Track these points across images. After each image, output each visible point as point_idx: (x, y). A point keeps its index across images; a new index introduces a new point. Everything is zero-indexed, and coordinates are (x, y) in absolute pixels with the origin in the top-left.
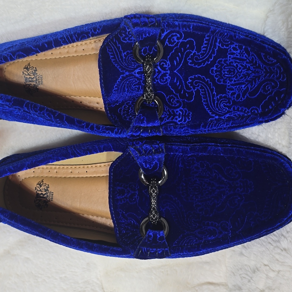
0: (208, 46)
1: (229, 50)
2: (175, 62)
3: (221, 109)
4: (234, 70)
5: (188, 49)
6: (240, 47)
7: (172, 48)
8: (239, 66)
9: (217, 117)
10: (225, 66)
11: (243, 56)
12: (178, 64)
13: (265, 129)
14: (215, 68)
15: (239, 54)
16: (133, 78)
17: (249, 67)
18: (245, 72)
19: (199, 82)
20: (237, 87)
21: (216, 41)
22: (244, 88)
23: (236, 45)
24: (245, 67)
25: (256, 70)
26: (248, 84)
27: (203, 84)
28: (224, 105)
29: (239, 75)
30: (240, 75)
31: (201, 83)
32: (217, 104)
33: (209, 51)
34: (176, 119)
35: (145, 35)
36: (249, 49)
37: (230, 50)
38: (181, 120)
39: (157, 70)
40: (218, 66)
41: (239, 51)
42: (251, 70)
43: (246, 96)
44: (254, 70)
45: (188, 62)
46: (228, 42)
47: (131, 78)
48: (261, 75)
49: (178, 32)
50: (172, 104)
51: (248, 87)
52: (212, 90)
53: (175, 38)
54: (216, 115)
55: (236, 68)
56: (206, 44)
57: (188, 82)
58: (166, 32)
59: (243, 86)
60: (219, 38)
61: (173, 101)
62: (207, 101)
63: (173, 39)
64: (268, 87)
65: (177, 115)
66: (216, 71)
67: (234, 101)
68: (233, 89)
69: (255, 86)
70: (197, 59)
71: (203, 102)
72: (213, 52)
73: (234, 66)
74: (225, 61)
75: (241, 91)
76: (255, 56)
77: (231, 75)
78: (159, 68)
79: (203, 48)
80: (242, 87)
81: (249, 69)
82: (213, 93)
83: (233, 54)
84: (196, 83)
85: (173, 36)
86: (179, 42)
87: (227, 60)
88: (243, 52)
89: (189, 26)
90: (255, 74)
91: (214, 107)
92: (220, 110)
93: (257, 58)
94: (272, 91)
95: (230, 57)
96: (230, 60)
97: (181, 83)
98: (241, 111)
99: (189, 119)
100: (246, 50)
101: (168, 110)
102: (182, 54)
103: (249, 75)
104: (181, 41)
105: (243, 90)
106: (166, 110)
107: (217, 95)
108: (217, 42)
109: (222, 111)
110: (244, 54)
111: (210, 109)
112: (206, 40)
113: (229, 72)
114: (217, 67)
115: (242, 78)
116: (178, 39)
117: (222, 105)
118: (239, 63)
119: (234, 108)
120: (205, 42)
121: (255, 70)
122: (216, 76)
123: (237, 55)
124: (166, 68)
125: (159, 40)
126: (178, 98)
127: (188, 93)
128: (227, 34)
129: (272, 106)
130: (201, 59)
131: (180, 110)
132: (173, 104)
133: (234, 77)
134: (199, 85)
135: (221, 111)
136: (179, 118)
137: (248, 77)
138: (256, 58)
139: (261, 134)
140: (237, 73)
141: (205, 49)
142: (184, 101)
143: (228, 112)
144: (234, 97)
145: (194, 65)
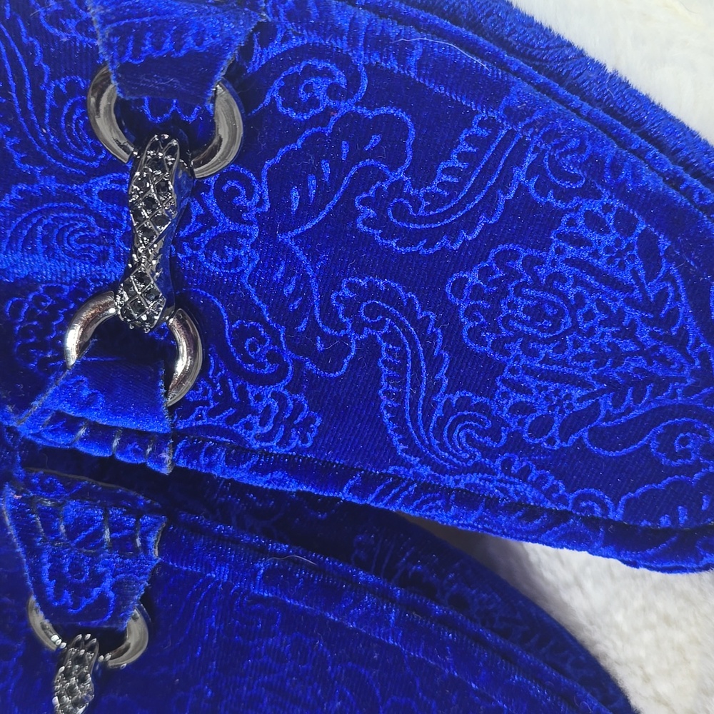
0: (471, 168)
1: (564, 220)
2: (295, 194)
3: (454, 447)
4: (561, 314)
5: (374, 153)
6: (625, 224)
7: (293, 129)
8: (590, 304)
9: (426, 471)
10: (525, 284)
11: (622, 266)
12: (309, 208)
13: (612, 576)
14: (473, 277)
15: (608, 250)
16: (76, 210)
17: (633, 324)
18: (605, 336)
19: (386, 313)
20: (546, 388)
21: (517, 159)
22: (580, 400)
23: (607, 208)
24: (614, 319)
25: (662, 350)
26: (602, 391)
27: (401, 325)
28: (468, 436)
29: (575, 341)
30: (577, 344)
31: (394, 318)
32: (441, 422)
33: (470, 198)
34: (248, 426)
35: (158, 47)
36: (664, 243)
37: (572, 223)
38: (268, 437)
39: (197, 209)
40: (494, 273)
41: (609, 240)
42: (635, 340)
43: (574, 437)
44: (651, 343)
45: (358, 213)
46: (575, 179)
47: (68, 209)
48: (675, 379)
49: (344, 62)
50: (247, 359)
51: (597, 404)
52: (434, 364)
53: (320, 87)
54: (426, 461)
55: (573, 310)
56: (463, 156)
57: (338, 297)
58: (282, 42)
59: (577, 393)
60: (536, 149)
61: (253, 347)
62: (400, 397)
63: (308, 88)
64: (684, 441)
65: (255, 413)
66: (477, 292)
67: (515, 438)
68: (527, 392)
69: (629, 410)
70: (400, 212)
71: (382, 397)
72: (488, 205)
73: (563, 295)
74: (530, 263)
75: (562, 411)
76: (676, 288)
77: (541, 329)
78: (212, 202)
79: (443, 171)
80: (569, 396)
81: (630, 333)
82: (437, 377)
83: (579, 242)
84: (372, 311)
85: (310, 71)
86: (336, 110)
87: (541, 262)
88: (630, 247)
89: (402, 52)
90: (650, 363)
91: (422, 431)
92: (446, 450)
93: (688, 297)
94: (698, 466)
95: (559, 251)
96: (554, 263)
97: (303, 290)
98: (536, 485)
99: (305, 440)
100: (648, 244)
101: (223, 380)
102: (340, 169)
103: (618, 357)
104: (345, 106)
105: (570, 406)
106: (215, 373)
107: (450, 390)
108: (520, 166)
109: (454, 456)
110: (632, 258)
111: (402, 429)
112: (470, 140)
113: (536, 313)
114: (485, 273)
115: (582, 357)
116: (333, 91)
117: (462, 434)
118: (593, 290)
119: (507, 463)
120: (465, 147)
121: (656, 348)
122: (469, 313)
123: (595, 254)
124: (245, 209)
125: (232, 79)
126: (276, 341)
127: (326, 338)
128: (581, 148)
129: (674, 519)
130: (420, 220)
131: (276, 395)
132: (251, 361)
133: (547, 342)
134: (383, 321)
135: (450, 453)
136: (263, 424)
137: (614, 365)
138: (677, 298)
139: (588, 585)
140: (566, 333)
141: (455, 180)
142: (299, 364)
143: (479, 468)
144: (521, 423)
145: (381, 235)
